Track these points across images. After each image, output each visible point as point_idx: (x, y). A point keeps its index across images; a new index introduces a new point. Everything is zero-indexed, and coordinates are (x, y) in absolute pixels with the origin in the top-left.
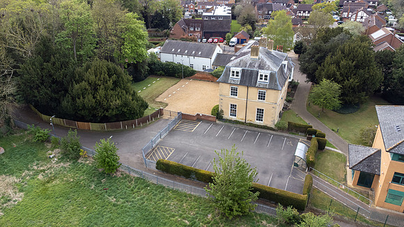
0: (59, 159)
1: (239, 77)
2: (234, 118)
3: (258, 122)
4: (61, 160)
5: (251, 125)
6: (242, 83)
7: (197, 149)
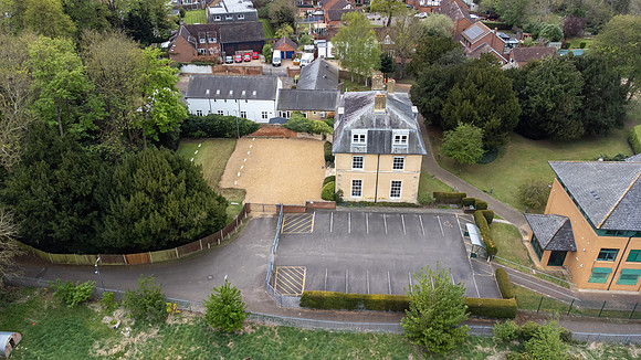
0: (133, 327)
1: (366, 142)
2: (358, 199)
3: (394, 199)
4: (137, 328)
5: (385, 204)
6: (371, 151)
7: (336, 260)
